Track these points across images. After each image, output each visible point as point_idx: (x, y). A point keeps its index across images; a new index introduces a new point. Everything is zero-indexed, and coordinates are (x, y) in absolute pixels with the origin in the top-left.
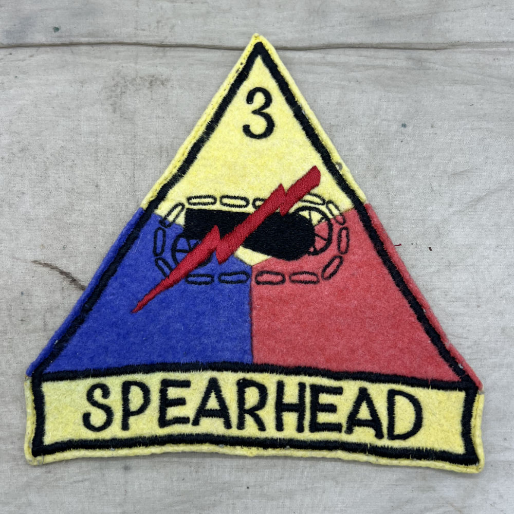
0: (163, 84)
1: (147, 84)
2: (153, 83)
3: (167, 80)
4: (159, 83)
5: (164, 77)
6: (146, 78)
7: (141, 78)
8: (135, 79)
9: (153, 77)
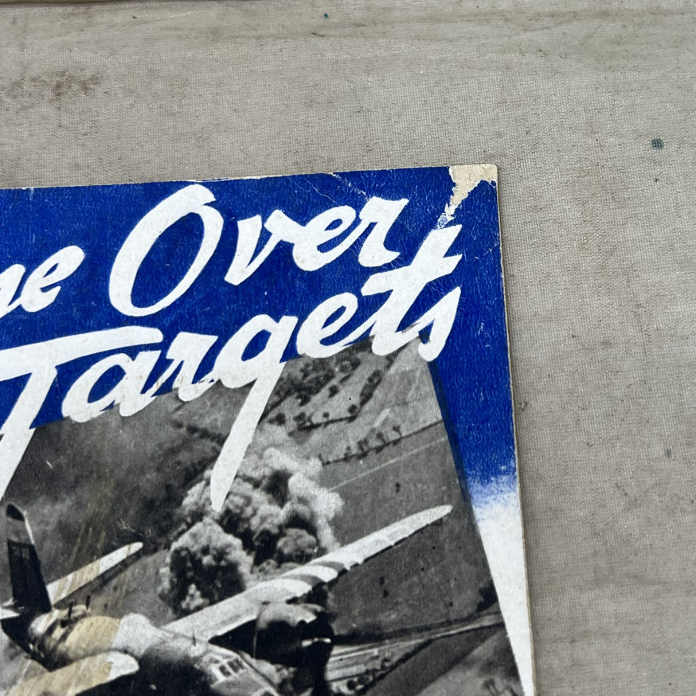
0: (85, 89)
1: (49, 94)
2: (64, 89)
3: (96, 80)
4: (75, 87)
5: (88, 73)
6: (45, 78)
7: (33, 80)
8: (18, 84)
9: (63, 74)
